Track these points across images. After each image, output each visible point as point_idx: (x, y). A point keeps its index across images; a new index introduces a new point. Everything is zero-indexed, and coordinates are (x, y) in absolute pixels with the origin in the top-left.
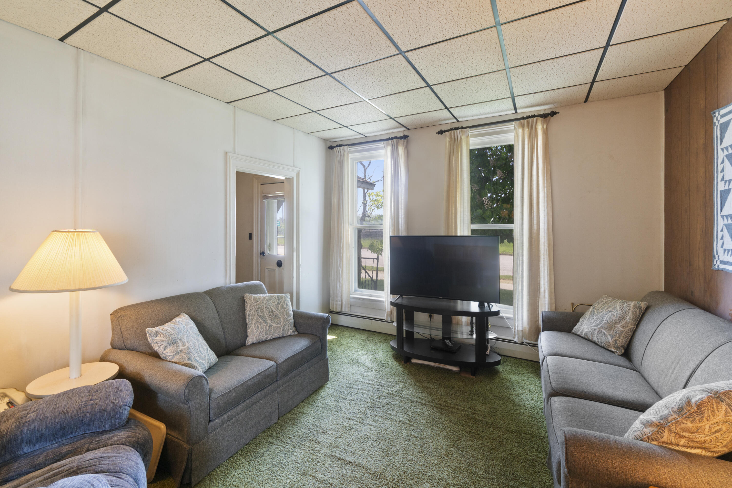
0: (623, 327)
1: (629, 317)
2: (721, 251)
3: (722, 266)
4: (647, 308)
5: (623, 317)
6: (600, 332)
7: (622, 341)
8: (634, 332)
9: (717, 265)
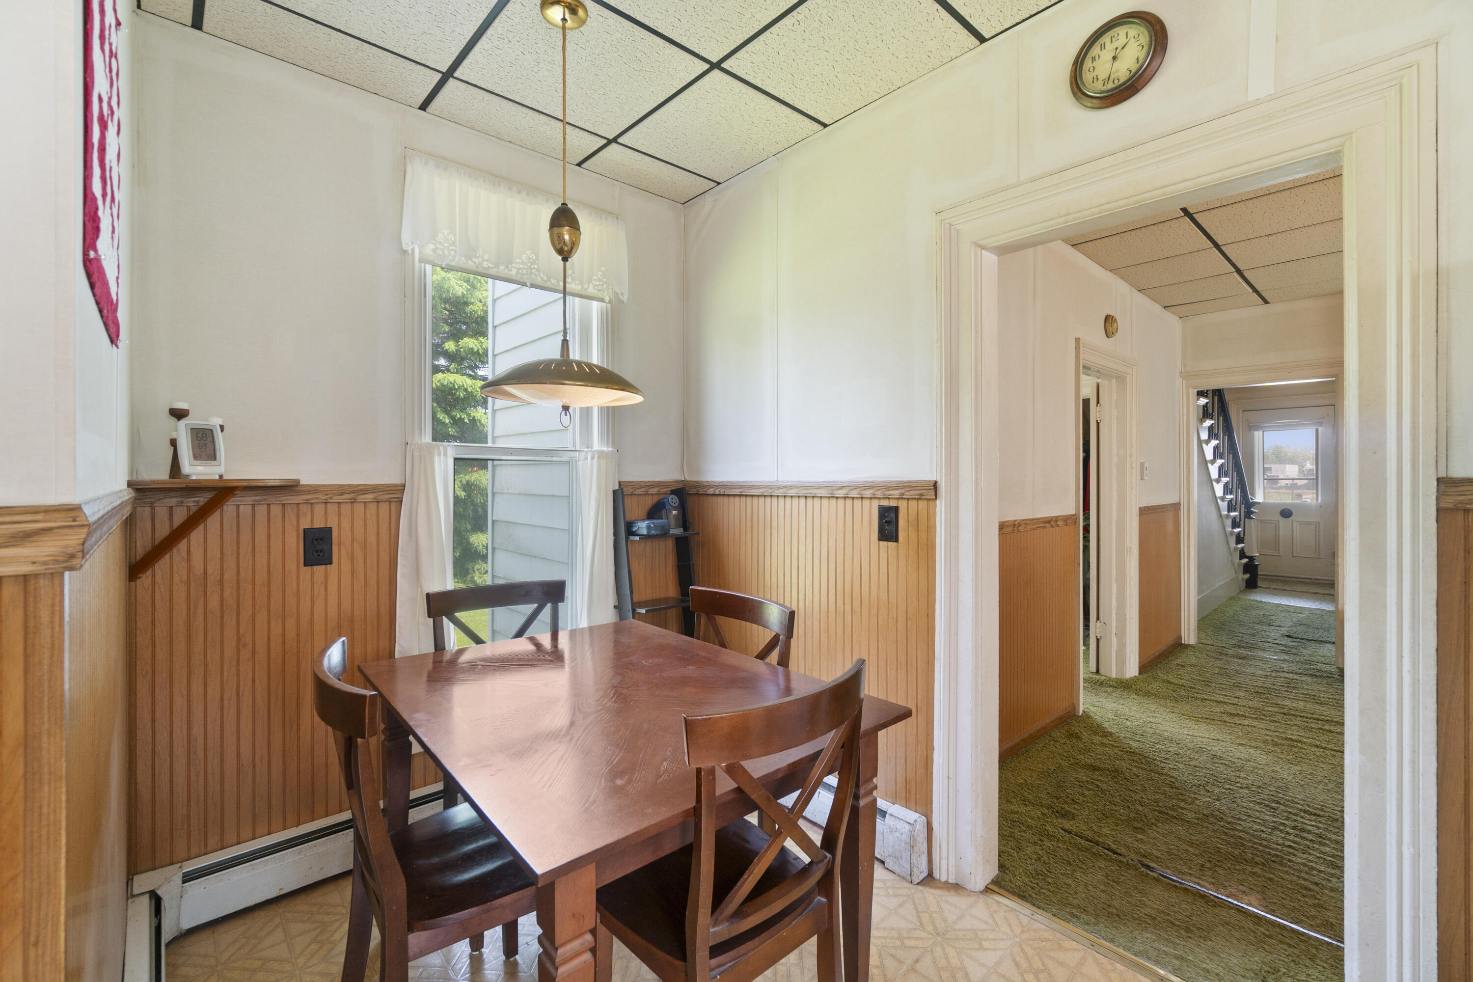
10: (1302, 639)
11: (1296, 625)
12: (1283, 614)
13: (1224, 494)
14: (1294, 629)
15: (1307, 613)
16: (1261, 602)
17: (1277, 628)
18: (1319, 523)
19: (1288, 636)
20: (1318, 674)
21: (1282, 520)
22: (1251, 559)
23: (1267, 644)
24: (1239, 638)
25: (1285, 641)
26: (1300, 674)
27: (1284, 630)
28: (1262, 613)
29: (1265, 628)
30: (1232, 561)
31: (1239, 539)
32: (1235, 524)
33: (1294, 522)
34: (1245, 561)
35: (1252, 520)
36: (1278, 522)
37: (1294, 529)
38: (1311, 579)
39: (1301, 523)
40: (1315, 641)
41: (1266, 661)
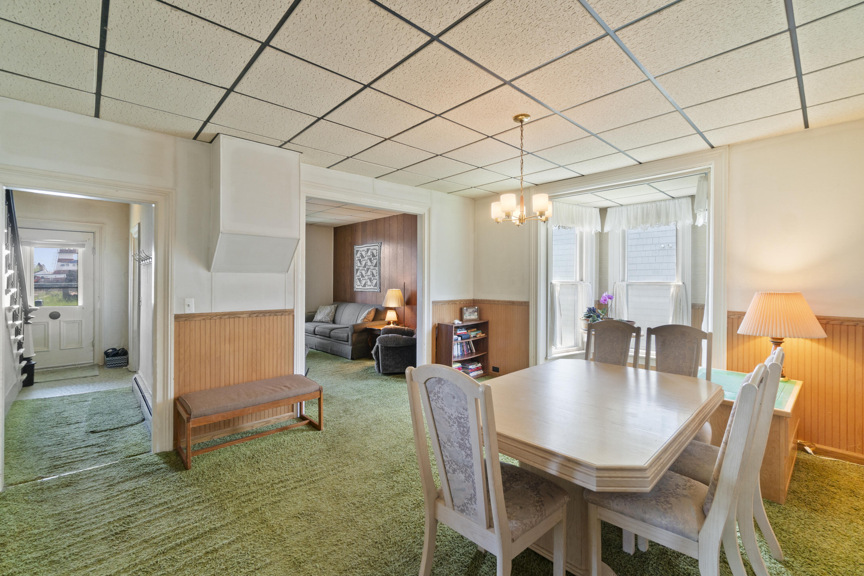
0: (332, 314)
1: (333, 310)
2: (356, 286)
3: (357, 290)
4: (337, 306)
5: (331, 311)
6: (325, 317)
7: (332, 319)
8: (335, 315)
9: (355, 290)
10: (106, 431)
11: (91, 416)
12: (72, 407)
13: (11, 305)
14: (92, 421)
15: (91, 399)
16: (45, 399)
17: (77, 425)
18: (81, 321)
19: (93, 432)
20: (147, 470)
21: (51, 321)
22: (28, 359)
23: (79, 451)
24: (48, 455)
25: (94, 439)
26: (135, 477)
27: (84, 426)
28: (53, 411)
29: (67, 429)
30: (14, 367)
31: (20, 345)
32: (17, 333)
33: (62, 323)
34: (24, 363)
35: (30, 325)
36: (48, 323)
37: (62, 327)
38: (75, 365)
39: (67, 322)
40: (117, 428)
41: (91, 476)
